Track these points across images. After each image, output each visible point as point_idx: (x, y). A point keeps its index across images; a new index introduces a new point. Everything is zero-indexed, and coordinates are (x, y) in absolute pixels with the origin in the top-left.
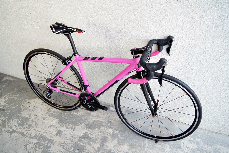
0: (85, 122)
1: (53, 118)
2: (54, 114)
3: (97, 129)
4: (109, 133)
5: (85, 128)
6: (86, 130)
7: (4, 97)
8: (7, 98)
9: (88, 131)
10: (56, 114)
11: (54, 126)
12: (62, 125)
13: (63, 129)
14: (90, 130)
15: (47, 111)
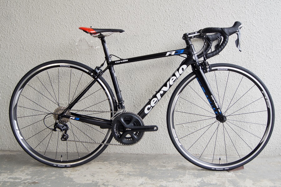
0: (187, 173)
1: (136, 177)
2: (131, 173)
3: (211, 176)
4: (231, 176)
5: (196, 178)
6: (198, 179)
7: (20, 171)
8: (25, 171)
9: (202, 179)
10: (135, 173)
11: (146, 183)
12: (158, 180)
13: (164, 183)
14: (203, 178)
15: (116, 173)
